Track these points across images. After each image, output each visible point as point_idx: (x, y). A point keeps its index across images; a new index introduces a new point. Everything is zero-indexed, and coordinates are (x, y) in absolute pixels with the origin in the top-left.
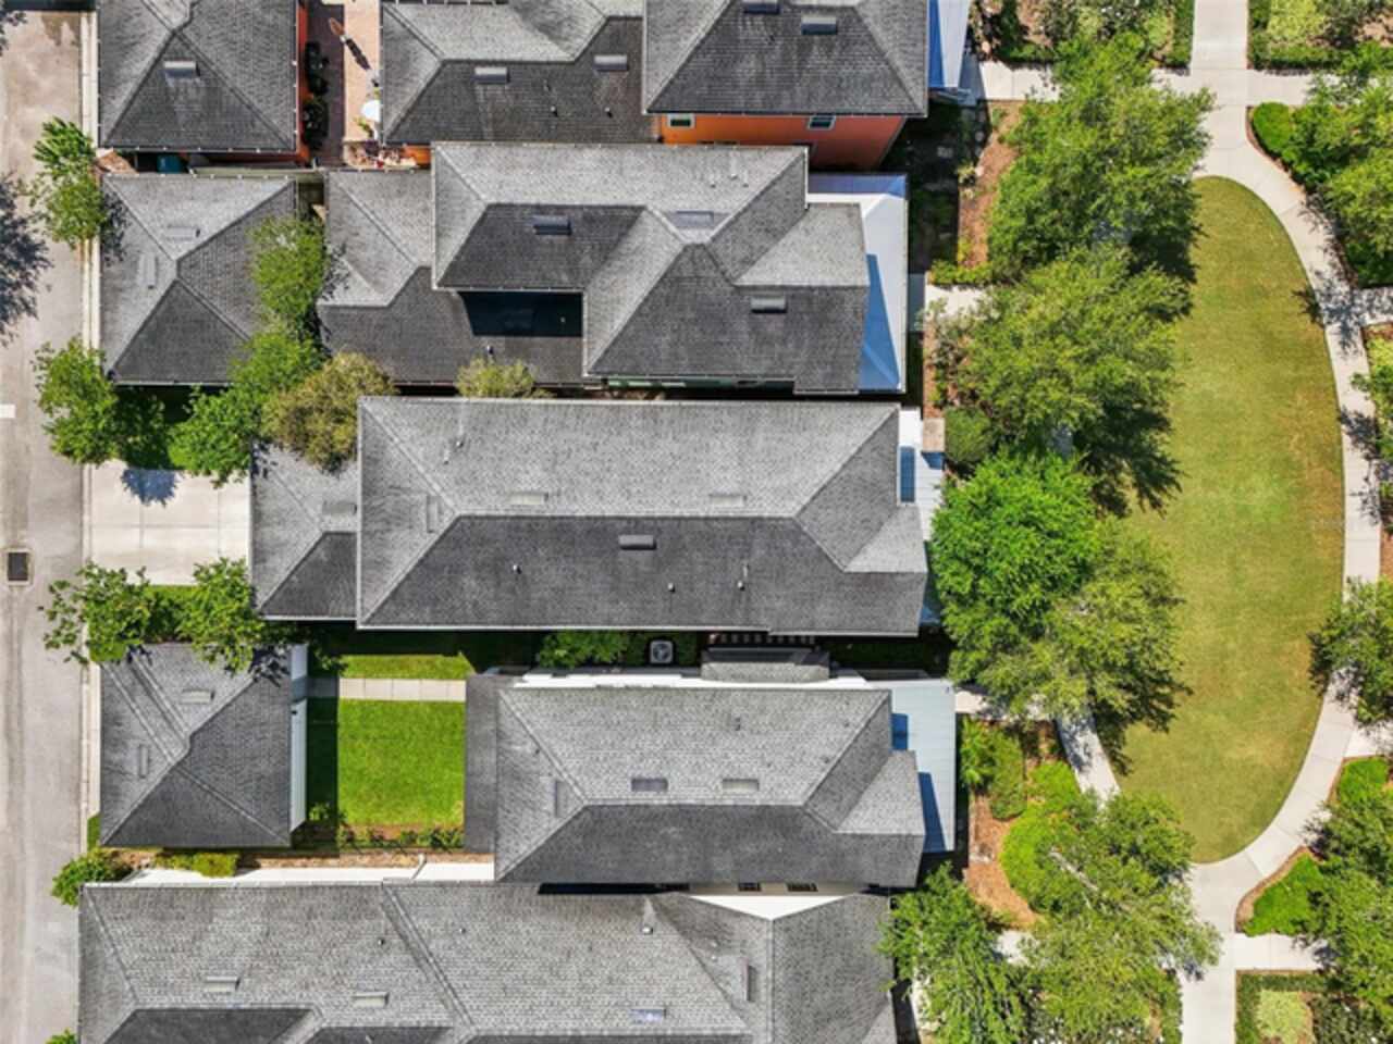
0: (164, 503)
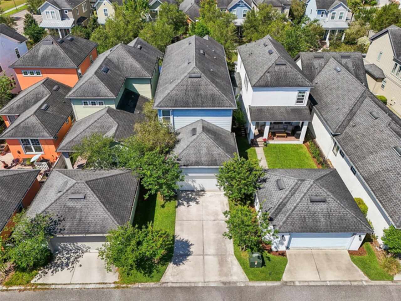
0: (191, 245)
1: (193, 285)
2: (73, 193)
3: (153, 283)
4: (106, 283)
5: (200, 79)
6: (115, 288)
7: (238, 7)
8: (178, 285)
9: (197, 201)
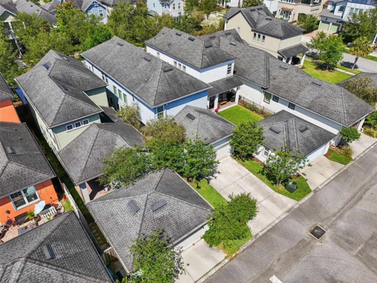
1: (273, 225)
4: (220, 263)
6: (230, 261)
8: (265, 231)
9: (218, 171)
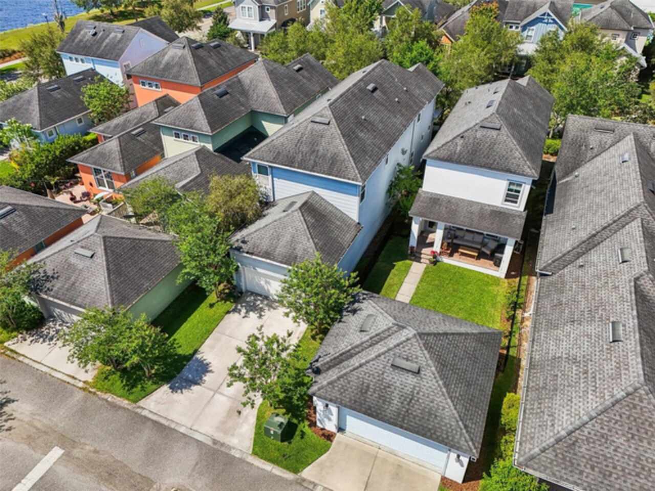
0: (211, 371)
1: (173, 426)
2: (82, 247)
3: (126, 402)
4: (75, 379)
5: (326, 127)
6: (80, 388)
7: (540, 24)
8: (154, 418)
9: (263, 313)
